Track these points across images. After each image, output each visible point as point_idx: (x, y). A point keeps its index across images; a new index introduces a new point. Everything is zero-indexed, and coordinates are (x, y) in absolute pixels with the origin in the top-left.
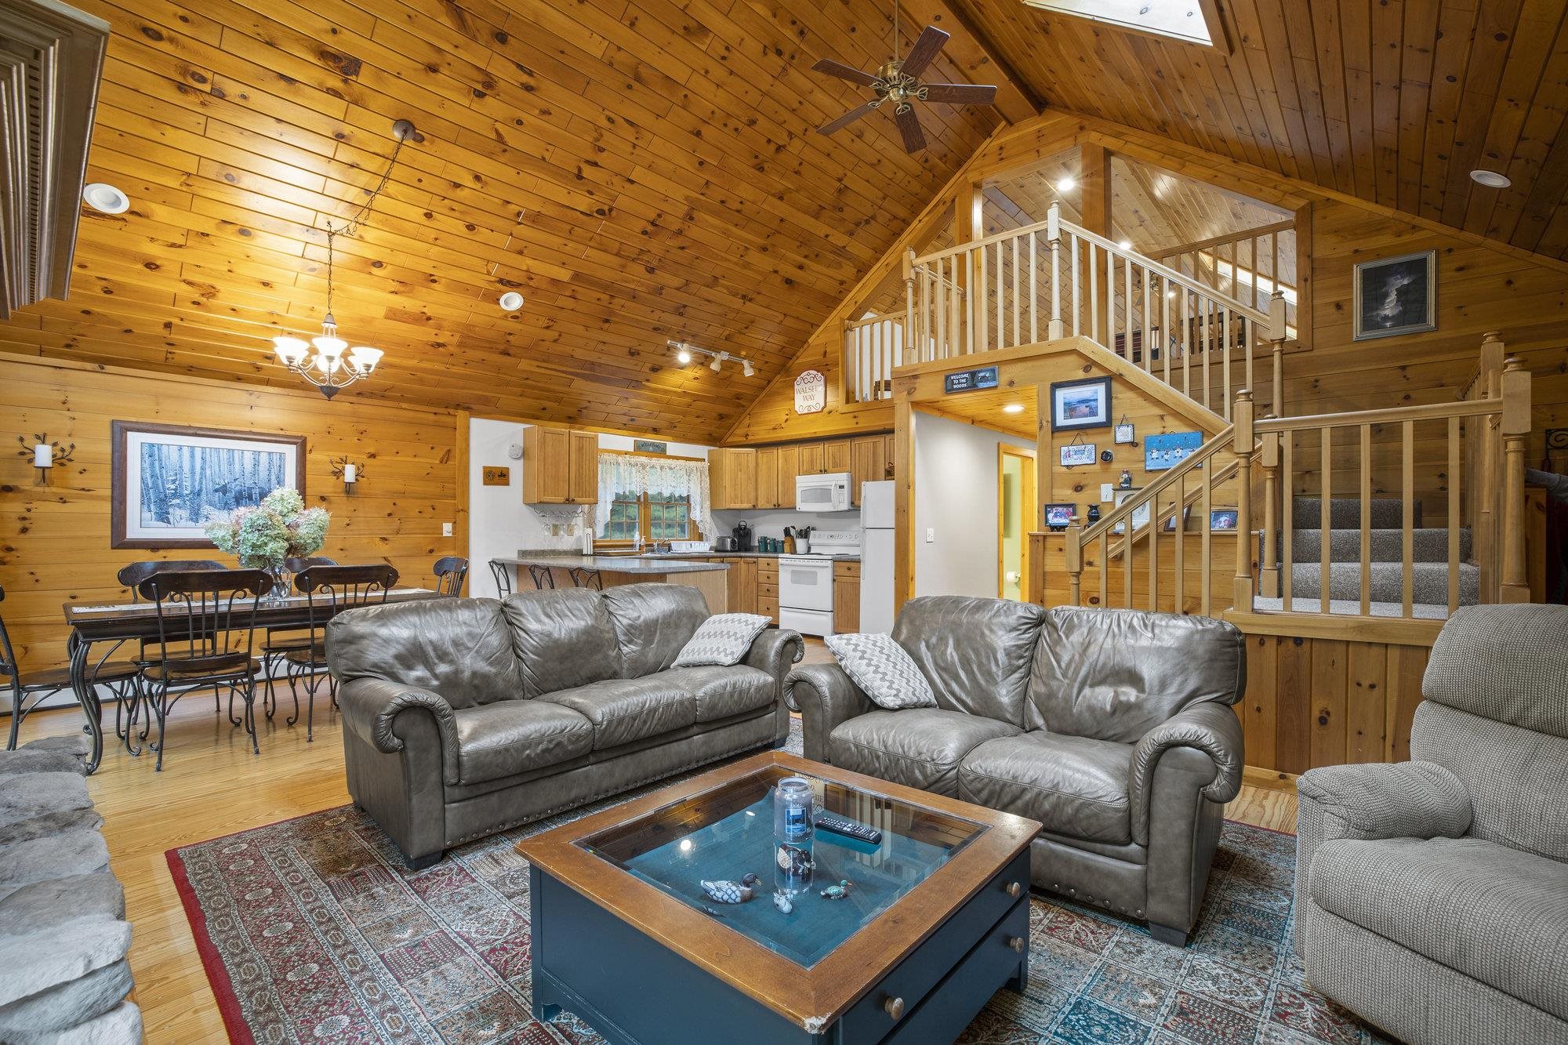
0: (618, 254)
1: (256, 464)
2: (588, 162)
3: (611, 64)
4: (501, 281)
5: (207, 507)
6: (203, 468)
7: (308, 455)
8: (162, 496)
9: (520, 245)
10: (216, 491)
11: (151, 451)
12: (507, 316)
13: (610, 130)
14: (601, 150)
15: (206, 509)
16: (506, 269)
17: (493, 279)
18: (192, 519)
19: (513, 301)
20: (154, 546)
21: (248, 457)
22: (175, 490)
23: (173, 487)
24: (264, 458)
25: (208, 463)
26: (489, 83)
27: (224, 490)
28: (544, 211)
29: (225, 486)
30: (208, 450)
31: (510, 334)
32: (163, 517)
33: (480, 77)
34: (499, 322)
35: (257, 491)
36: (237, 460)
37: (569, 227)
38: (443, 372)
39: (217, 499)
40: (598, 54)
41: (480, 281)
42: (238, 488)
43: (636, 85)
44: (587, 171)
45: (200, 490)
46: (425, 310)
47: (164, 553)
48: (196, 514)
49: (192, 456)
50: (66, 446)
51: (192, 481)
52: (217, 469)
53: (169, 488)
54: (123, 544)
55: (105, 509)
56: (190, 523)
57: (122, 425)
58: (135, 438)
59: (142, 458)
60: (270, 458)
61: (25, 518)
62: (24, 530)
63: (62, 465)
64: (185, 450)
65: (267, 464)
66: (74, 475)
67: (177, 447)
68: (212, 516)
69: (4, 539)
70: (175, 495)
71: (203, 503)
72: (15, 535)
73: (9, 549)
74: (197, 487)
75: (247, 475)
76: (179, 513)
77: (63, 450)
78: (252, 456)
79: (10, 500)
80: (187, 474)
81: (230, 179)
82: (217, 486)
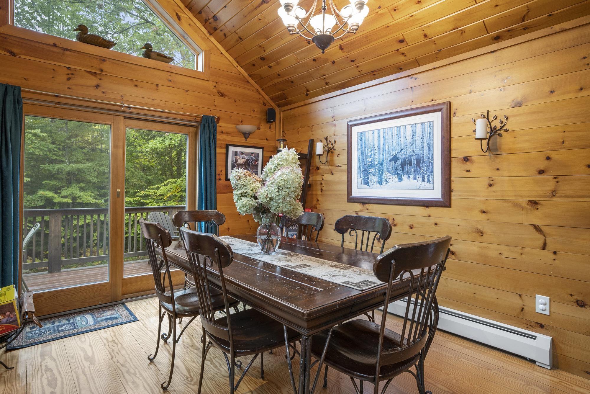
1: (414, 135)
5: (386, 173)
6: (384, 145)
7: (453, 119)
8: (366, 167)
11: (362, 137)
15: (386, 175)
18: (379, 182)
20: (364, 201)
21: (409, 129)
22: (371, 162)
23: (370, 160)
24: (419, 129)
25: (387, 140)
29: (395, 156)
30: (382, 131)
32: (366, 182)
36: (402, 135)
39: (391, 167)
42: (403, 156)
45: (383, 161)
47: (367, 206)
48: (381, 179)
49: (379, 137)
50: (333, 142)
51: (379, 155)
52: (391, 144)
53: (369, 162)
54: (351, 200)
55: (345, 177)
56: (379, 186)
57: (350, 124)
58: (355, 130)
59: (358, 143)
60: (423, 129)
61: (322, 184)
62: (322, 190)
63: (332, 153)
64: (376, 133)
65: (421, 134)
66: (336, 158)
67: (372, 132)
68: (389, 180)
69: (316, 195)
70: (372, 166)
71: (385, 170)
72: (319, 193)
73: (318, 200)
74: (382, 159)
75: (409, 145)
76: (373, 179)
77: (332, 144)
78: (411, 129)
79: (317, 174)
80: (377, 150)
82: (391, 157)
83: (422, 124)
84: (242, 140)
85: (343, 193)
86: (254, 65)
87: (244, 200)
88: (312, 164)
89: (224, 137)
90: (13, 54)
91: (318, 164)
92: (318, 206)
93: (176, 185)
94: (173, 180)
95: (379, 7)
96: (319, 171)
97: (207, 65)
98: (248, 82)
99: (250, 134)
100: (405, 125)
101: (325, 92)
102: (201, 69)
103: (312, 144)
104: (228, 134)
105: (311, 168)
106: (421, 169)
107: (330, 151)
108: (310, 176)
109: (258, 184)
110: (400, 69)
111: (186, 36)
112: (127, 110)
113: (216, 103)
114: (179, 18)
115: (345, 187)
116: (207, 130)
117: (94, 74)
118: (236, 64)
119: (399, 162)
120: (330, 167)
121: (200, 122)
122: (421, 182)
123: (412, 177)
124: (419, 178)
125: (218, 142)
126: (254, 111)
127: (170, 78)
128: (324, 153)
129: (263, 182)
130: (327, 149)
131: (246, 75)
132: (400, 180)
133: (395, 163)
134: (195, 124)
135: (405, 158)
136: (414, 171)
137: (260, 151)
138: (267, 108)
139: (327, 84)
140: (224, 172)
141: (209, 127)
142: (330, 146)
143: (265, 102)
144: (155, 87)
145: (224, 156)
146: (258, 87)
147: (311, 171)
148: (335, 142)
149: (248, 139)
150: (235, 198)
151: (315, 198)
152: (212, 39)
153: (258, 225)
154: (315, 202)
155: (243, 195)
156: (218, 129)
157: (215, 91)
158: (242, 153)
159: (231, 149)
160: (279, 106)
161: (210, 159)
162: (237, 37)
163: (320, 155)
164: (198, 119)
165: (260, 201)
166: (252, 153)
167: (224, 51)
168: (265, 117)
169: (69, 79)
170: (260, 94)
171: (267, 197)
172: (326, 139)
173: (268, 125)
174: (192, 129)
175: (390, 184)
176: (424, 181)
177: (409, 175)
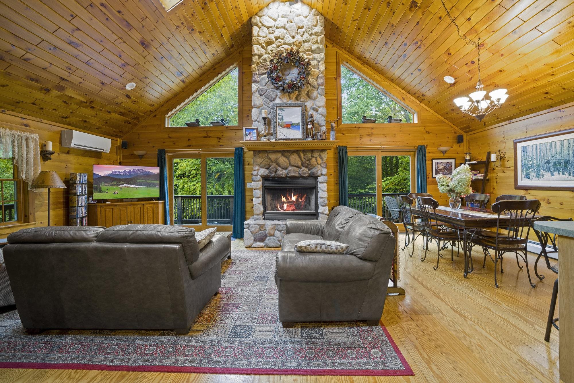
1: (562, 147)
5: (542, 171)
6: (540, 153)
8: (527, 167)
10: (545, 163)
11: (524, 149)
15: (542, 172)
18: (537, 177)
20: (527, 189)
21: (558, 144)
22: (531, 164)
23: (530, 163)
24: (566, 143)
25: (542, 150)
27: (548, 162)
29: (549, 160)
30: (542, 144)
32: (528, 177)
35: (563, 161)
36: (553, 146)
39: (546, 167)
42: (554, 160)
45: (540, 164)
47: (529, 191)
48: (539, 175)
49: (536, 149)
50: (504, 153)
51: (537, 160)
52: (545, 153)
53: (529, 164)
54: (517, 188)
55: (513, 174)
56: (537, 179)
57: (515, 141)
58: (519, 145)
59: (521, 153)
60: (569, 143)
61: (497, 179)
62: (497, 182)
63: (504, 159)
64: (534, 146)
65: (567, 146)
66: (506, 162)
67: (531, 146)
68: (545, 175)
69: (493, 185)
70: (531, 167)
71: (541, 169)
72: (495, 184)
73: (494, 189)
74: (539, 162)
75: (558, 153)
76: (533, 175)
77: (503, 154)
78: (560, 143)
79: (494, 173)
80: (535, 157)
81: (450, 54)
82: (546, 161)
83: (568, 140)
84: (442, 155)
85: (511, 184)
86: (447, 113)
87: (443, 187)
88: (489, 167)
89: (431, 155)
90: (343, 134)
91: (494, 167)
92: (494, 192)
93: (392, 180)
94: (390, 178)
95: (525, 80)
96: (495, 171)
97: (419, 119)
98: (444, 122)
99: (446, 151)
100: (556, 141)
101: (497, 122)
102: (416, 121)
103: (489, 155)
104: (433, 153)
105: (489, 169)
106: (568, 168)
107: (502, 158)
108: (489, 174)
109: (449, 181)
110: (551, 106)
111: (408, 107)
112: (383, 148)
113: (425, 138)
114: (404, 99)
115: (513, 180)
116: (421, 153)
117: (369, 135)
118: (436, 114)
119: (551, 164)
120: (502, 168)
121: (417, 149)
122: (568, 176)
123: (561, 173)
124: (566, 173)
125: (427, 158)
126: (448, 138)
127: (401, 130)
128: (497, 159)
129: (452, 180)
130: (500, 157)
131: (442, 118)
132: (552, 175)
133: (549, 164)
134: (414, 150)
135: (555, 162)
136: (563, 170)
137: (453, 161)
138: (457, 134)
139: (498, 118)
140: (431, 174)
141: (422, 151)
142: (502, 155)
143: (456, 131)
144: (394, 136)
145: (431, 166)
146: (450, 123)
147: (489, 171)
148: (505, 153)
149: (445, 155)
150: (439, 187)
151: (492, 187)
152: (422, 104)
153: (450, 198)
154: (492, 190)
155: (442, 185)
156: (427, 151)
157: (424, 131)
158: (442, 163)
159: (434, 161)
160: (465, 132)
161: (423, 168)
162: (436, 102)
163: (494, 162)
164: (416, 148)
165: (450, 187)
166: (448, 162)
167: (428, 109)
168: (456, 140)
169: (361, 139)
170: (452, 127)
171: (453, 186)
172: (499, 151)
173: (459, 145)
174: (413, 153)
175: (545, 178)
176: (570, 175)
177: (559, 172)
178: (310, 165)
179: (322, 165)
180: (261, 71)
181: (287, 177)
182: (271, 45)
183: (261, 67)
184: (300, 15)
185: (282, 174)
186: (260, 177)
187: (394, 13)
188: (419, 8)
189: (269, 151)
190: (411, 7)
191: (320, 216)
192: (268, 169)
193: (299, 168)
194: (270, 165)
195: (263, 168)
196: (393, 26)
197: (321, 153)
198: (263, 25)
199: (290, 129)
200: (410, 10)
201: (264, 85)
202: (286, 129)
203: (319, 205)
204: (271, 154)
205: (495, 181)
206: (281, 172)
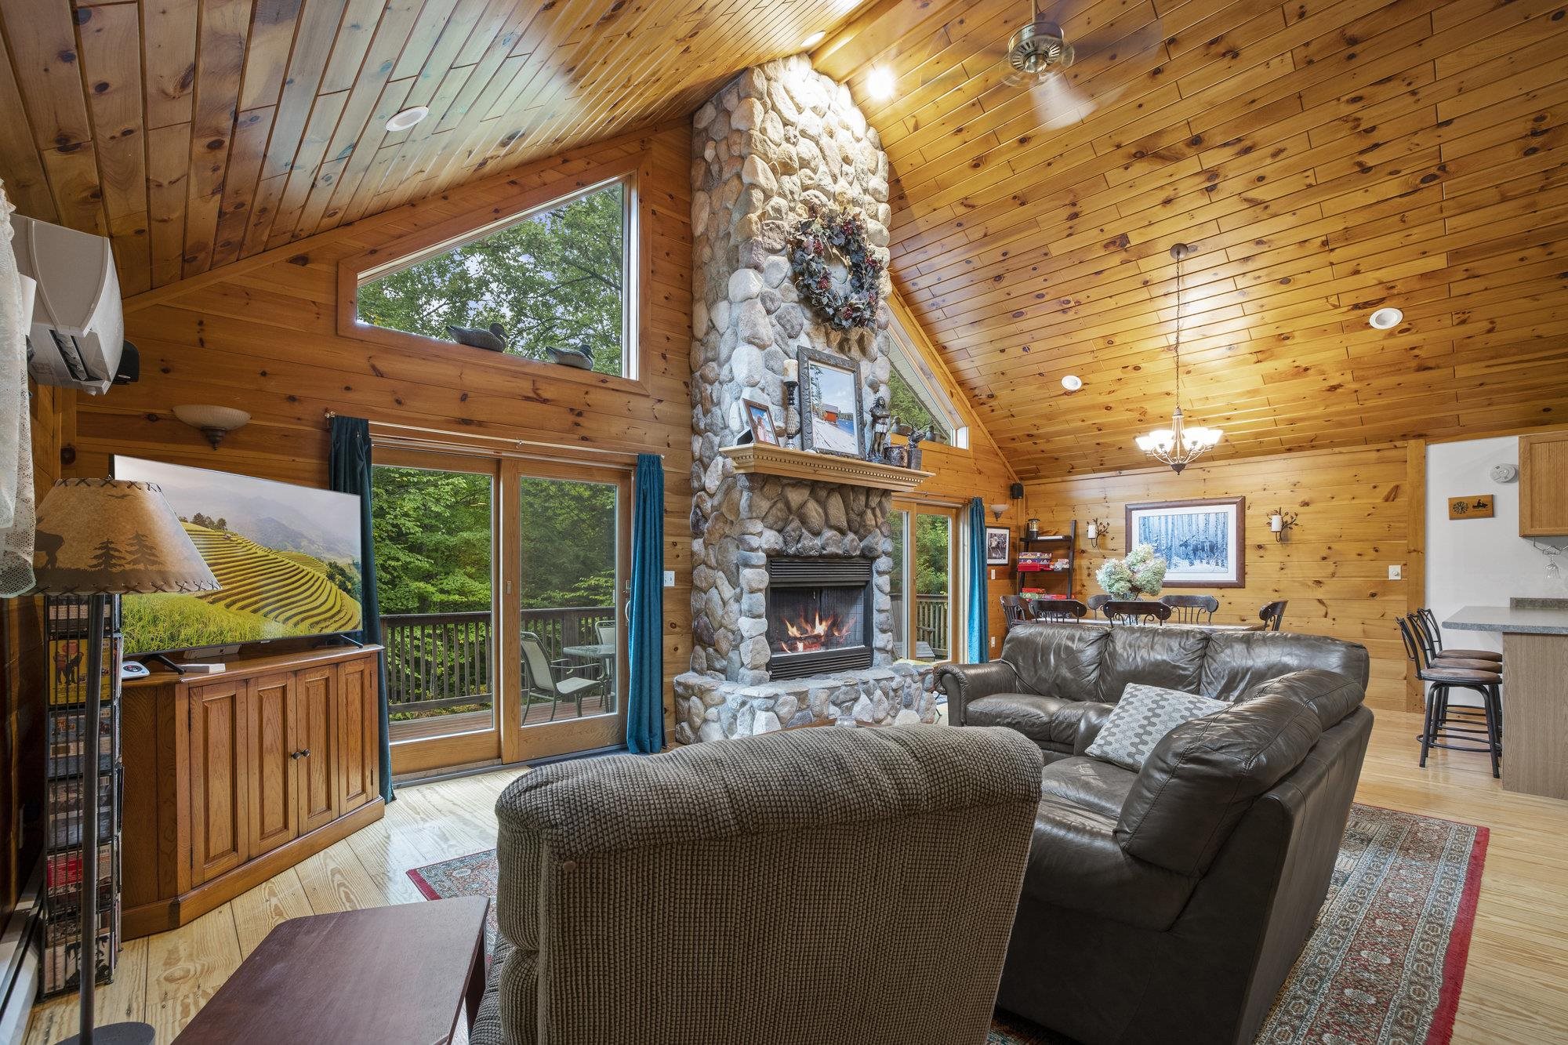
0: (1504, 199)
1: (1207, 524)
2: (1362, 152)
3: (1310, 62)
4: (1356, 307)
6: (1172, 530)
7: (1247, 511)
9: (1350, 266)
10: (1181, 545)
11: (1144, 520)
12: (1391, 334)
13: (1364, 108)
14: (1371, 130)
15: (1176, 558)
16: (1354, 294)
17: (1345, 309)
18: (1166, 566)
19: (1392, 317)
21: (1202, 518)
23: (1157, 546)
24: (1212, 518)
25: (1176, 527)
26: (1212, 174)
27: (1185, 545)
28: (1350, 224)
29: (1186, 541)
30: (1176, 517)
31: (1412, 349)
33: (1202, 178)
34: (1386, 343)
35: (1208, 544)
36: (1194, 521)
37: (1398, 217)
38: (1358, 409)
39: (1181, 551)
40: (1290, 68)
41: (1336, 317)
43: (1357, 49)
44: (1370, 160)
45: (1171, 546)
46: (1296, 364)
48: (1169, 563)
49: (1166, 523)
50: (1105, 525)
51: (1167, 540)
52: (1181, 530)
57: (1128, 507)
58: (1136, 514)
59: (1140, 526)
60: (1217, 519)
61: (1089, 568)
62: (1089, 575)
63: (1107, 536)
64: (1163, 518)
65: (1214, 521)
66: (1109, 541)
67: (1156, 517)
68: (1181, 565)
69: (1084, 578)
71: (1173, 554)
72: (1087, 577)
73: (1083, 585)
74: (1170, 543)
75: (1201, 532)
77: (1104, 527)
78: (1204, 516)
79: (1085, 558)
80: (1163, 532)
81: (1111, 343)
82: (1181, 542)
84: (994, 521)
88: (1076, 547)
91: (1086, 548)
92: (1083, 592)
96: (1087, 555)
97: (970, 442)
98: (996, 454)
100: (1197, 514)
101: (1095, 471)
102: (963, 445)
105: (1078, 552)
106: (1214, 554)
107: (1101, 534)
108: (1076, 560)
113: (976, 483)
118: (991, 437)
119: (1190, 548)
120: (1101, 551)
122: (1215, 566)
123: (1204, 561)
124: (1213, 562)
127: (947, 460)
130: (1097, 532)
131: (996, 447)
132: (1192, 564)
133: (1186, 548)
135: (1196, 543)
136: (1207, 556)
138: (1012, 482)
142: (1102, 528)
143: (1010, 475)
146: (1005, 460)
147: (1076, 556)
148: (1109, 525)
151: (1080, 583)
152: (973, 412)
154: (1078, 588)
157: (974, 468)
158: (995, 535)
160: (1021, 479)
163: (1092, 539)
166: (1002, 535)
167: (980, 423)
168: (1010, 493)
170: (1005, 466)
172: (1097, 521)
174: (954, 511)
175: (1180, 568)
176: (1217, 564)
177: (1201, 559)
178: (865, 526)
179: (883, 529)
180: (770, 241)
181: (821, 556)
182: (790, 175)
183: (771, 229)
184: (848, 129)
185: (812, 548)
186: (764, 555)
187: (1070, 235)
188: (1126, 250)
189: (785, 481)
190: (1113, 243)
191: (878, 657)
192: (780, 531)
193: (843, 533)
194: (787, 522)
195: (771, 528)
196: (1046, 254)
197: (883, 499)
198: (774, 108)
199: (836, 426)
200: (1106, 246)
201: (775, 285)
202: (827, 424)
203: (875, 630)
204: (790, 489)
205: (1085, 572)
206: (811, 544)
